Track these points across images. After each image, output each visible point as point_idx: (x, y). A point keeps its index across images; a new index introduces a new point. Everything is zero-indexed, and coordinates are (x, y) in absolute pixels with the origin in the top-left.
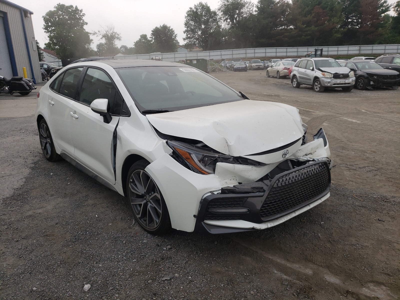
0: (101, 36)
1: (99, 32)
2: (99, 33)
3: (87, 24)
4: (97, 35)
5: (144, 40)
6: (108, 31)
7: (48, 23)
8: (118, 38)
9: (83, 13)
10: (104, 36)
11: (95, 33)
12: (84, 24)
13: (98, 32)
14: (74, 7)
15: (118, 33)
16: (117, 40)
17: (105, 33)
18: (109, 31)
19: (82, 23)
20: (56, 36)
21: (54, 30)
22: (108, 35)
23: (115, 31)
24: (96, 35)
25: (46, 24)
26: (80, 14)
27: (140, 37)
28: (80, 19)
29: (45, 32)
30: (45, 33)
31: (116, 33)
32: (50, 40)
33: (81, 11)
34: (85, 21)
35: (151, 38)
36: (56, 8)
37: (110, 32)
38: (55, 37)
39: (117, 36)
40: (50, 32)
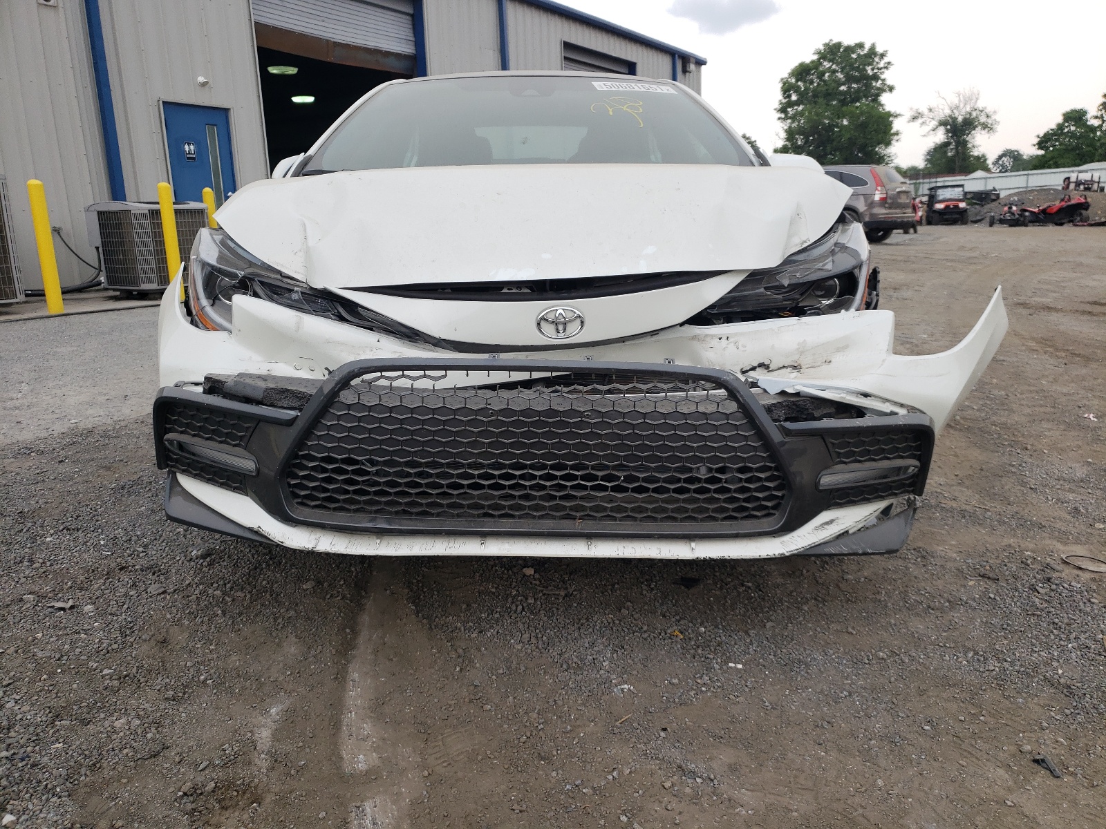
0: (934, 123)
1: (930, 110)
2: (931, 115)
3: (891, 89)
4: (923, 120)
5: (1073, 128)
6: (957, 107)
7: (789, 96)
8: (985, 126)
9: (886, 59)
10: (943, 123)
11: (919, 113)
12: (884, 91)
13: (926, 112)
14: (867, 47)
15: (988, 110)
16: (983, 132)
17: (947, 112)
18: (962, 106)
19: (878, 89)
20: (803, 127)
21: (801, 114)
22: (955, 119)
23: (980, 105)
24: (920, 121)
25: (785, 98)
26: (877, 63)
27: (1060, 120)
28: (876, 77)
29: (779, 119)
30: (779, 122)
31: (982, 111)
32: (788, 139)
33: (882, 56)
34: (889, 82)
35: (1096, 117)
36: (819, 53)
37: (964, 110)
38: (801, 131)
39: (983, 119)
40: (793, 118)
